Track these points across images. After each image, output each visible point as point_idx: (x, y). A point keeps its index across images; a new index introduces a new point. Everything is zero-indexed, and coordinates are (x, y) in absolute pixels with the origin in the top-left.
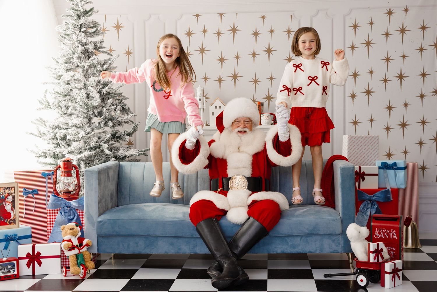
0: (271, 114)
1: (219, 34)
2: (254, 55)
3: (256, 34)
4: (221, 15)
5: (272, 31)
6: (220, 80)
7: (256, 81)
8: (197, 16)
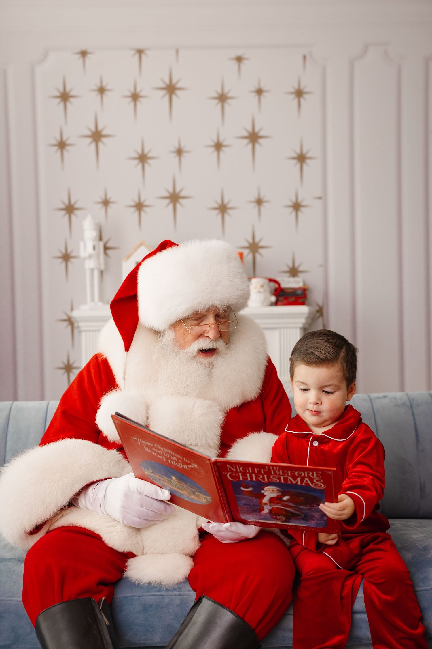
0: (271, 280)
1: (135, 97)
2: (218, 146)
3: (222, 98)
4: (140, 52)
5: (259, 92)
6: (139, 206)
7: (223, 209)
8: (84, 54)
